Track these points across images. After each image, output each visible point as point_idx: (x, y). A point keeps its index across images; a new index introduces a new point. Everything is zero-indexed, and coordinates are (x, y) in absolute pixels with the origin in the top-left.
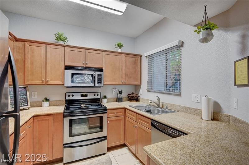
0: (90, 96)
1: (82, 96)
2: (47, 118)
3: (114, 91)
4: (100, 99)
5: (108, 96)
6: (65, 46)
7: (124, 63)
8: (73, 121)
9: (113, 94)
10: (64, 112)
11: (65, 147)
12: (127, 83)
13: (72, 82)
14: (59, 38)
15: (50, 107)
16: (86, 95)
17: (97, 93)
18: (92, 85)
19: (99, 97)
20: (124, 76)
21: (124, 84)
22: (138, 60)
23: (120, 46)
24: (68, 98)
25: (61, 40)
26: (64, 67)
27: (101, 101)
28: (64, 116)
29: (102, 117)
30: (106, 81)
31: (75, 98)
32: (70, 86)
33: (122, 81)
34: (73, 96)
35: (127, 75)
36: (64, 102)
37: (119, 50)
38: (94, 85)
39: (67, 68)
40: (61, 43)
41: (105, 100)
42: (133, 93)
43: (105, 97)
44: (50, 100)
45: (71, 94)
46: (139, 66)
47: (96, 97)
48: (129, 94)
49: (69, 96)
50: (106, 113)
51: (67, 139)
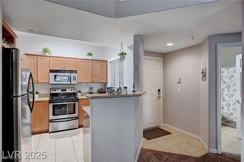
0: (68, 91)
1: (62, 90)
2: (39, 103)
3: (87, 88)
4: (76, 93)
5: (82, 91)
6: (50, 57)
7: (93, 67)
8: (55, 106)
9: (86, 89)
10: (50, 100)
11: (50, 122)
12: (95, 81)
13: (55, 81)
14: (45, 51)
15: (39, 98)
16: (65, 90)
17: (74, 89)
18: (69, 83)
19: (75, 91)
20: (93, 76)
21: (93, 82)
22: (104, 64)
23: (90, 54)
24: (52, 92)
25: (47, 52)
26: (49, 71)
27: (76, 95)
28: (50, 103)
29: (75, 104)
30: (79, 80)
31: (57, 92)
32: (53, 83)
33: (92, 80)
34: (55, 90)
35: (96, 76)
36: (49, 95)
37: (90, 58)
38: (70, 83)
39: (51, 71)
40: (47, 54)
41: (79, 94)
42: (101, 89)
43: (80, 92)
44: (40, 93)
45: (54, 89)
46: (106, 69)
47: (73, 91)
48: (99, 90)
49: (53, 90)
50: (78, 101)
51: (52, 117)
